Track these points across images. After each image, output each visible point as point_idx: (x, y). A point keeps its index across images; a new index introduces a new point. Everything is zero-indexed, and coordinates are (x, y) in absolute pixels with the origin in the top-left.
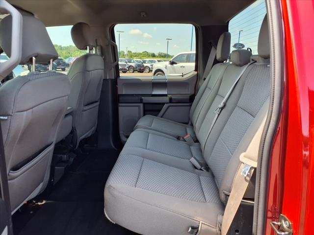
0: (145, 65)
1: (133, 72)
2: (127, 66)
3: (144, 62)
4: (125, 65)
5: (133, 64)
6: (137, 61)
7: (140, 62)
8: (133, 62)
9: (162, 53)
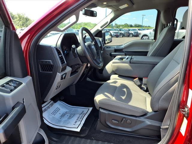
0: (130, 32)
1: (123, 37)
2: (119, 33)
3: (129, 30)
4: (118, 33)
5: (123, 32)
6: (125, 30)
7: (127, 30)
8: (123, 31)
9: (137, 24)
